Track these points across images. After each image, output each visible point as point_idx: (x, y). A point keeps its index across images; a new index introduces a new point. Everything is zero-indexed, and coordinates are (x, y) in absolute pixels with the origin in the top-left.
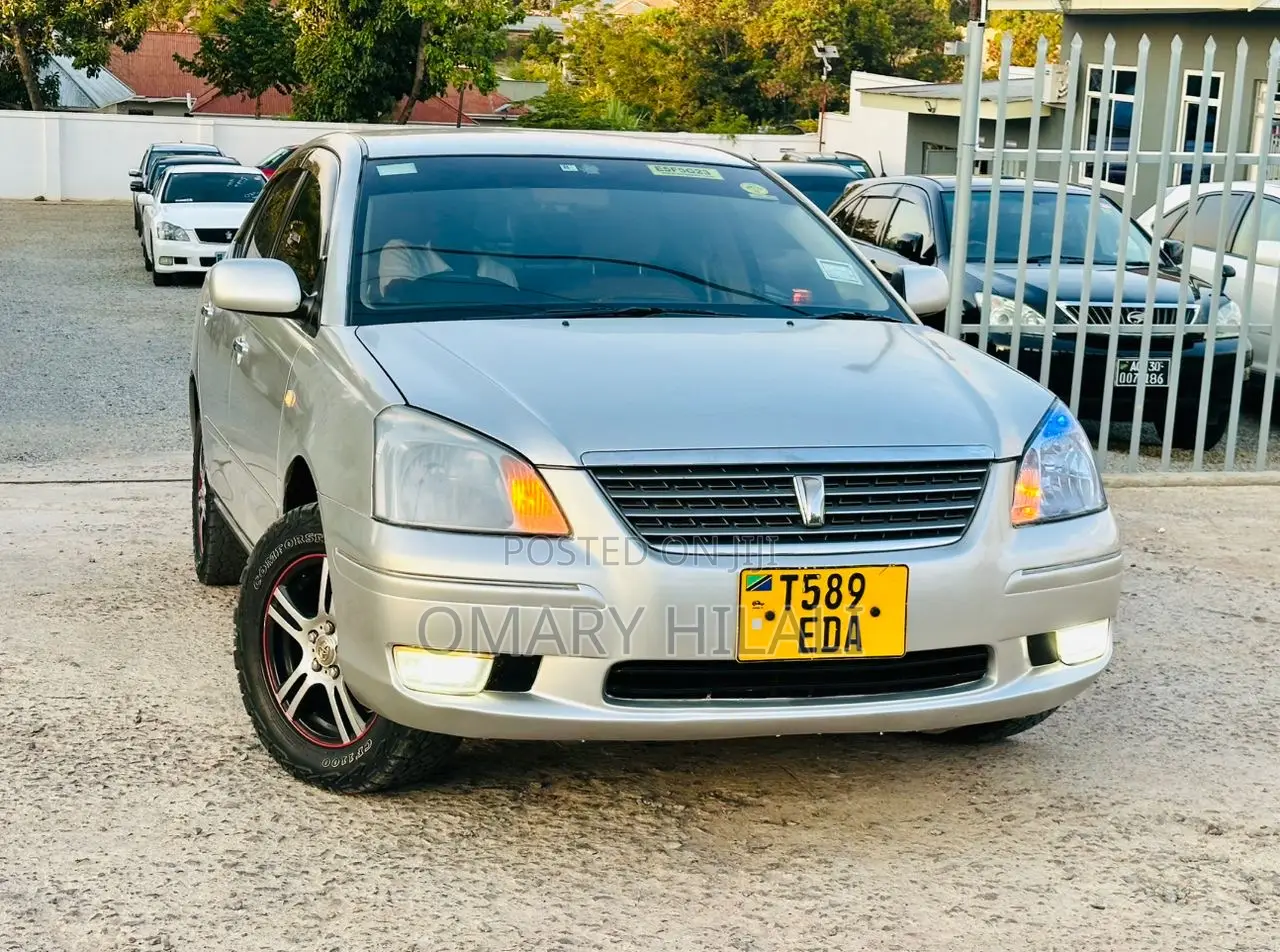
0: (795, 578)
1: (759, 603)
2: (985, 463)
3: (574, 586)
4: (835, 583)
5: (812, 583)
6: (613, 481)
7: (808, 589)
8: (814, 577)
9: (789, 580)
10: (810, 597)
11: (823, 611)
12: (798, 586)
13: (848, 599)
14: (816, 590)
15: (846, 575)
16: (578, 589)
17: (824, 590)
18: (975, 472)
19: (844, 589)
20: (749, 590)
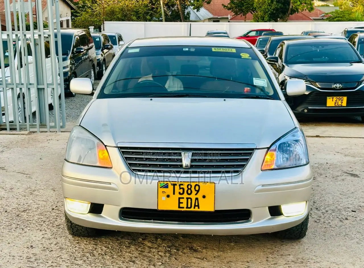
0: (176, 185)
1: (164, 192)
2: (253, 149)
3: (110, 183)
4: (189, 187)
5: (182, 186)
6: (124, 151)
7: (180, 188)
8: (182, 185)
9: (174, 185)
10: (181, 191)
11: (185, 196)
12: (177, 187)
13: (194, 192)
14: (183, 189)
15: (193, 185)
16: (111, 184)
17: (186, 189)
18: (248, 152)
19: (193, 189)
20: (161, 188)
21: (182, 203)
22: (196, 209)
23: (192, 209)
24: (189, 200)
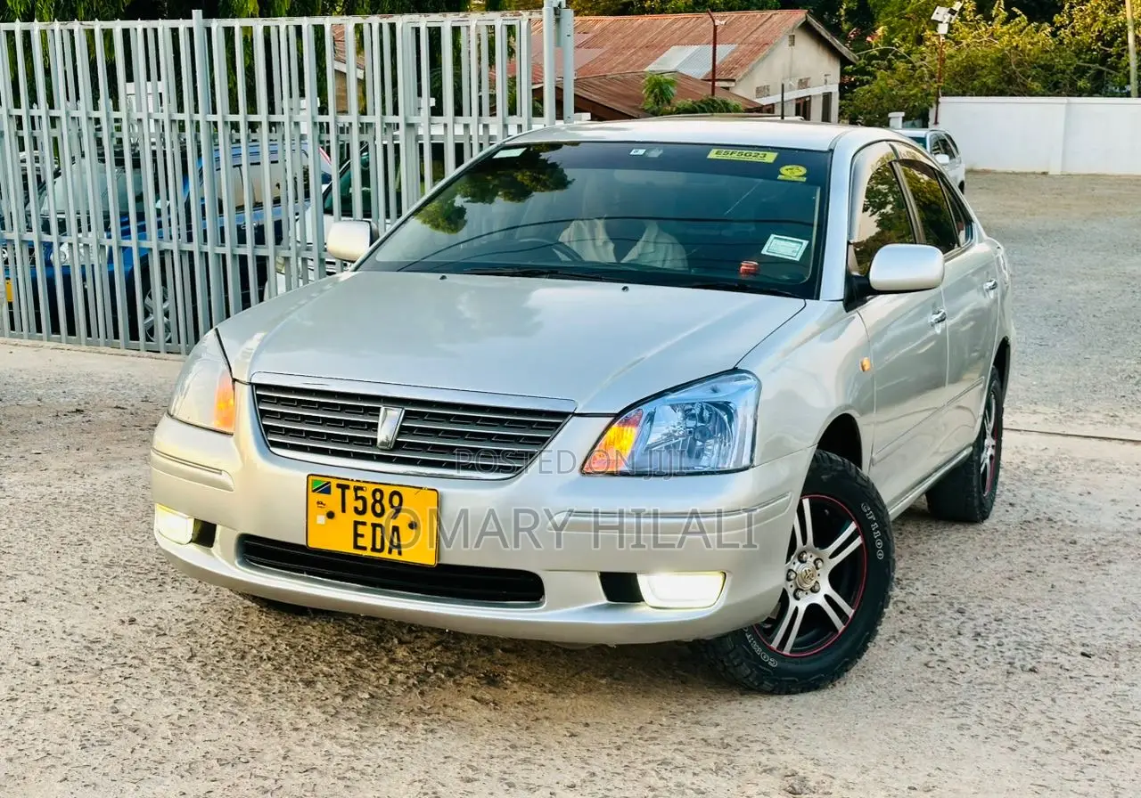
0: (348, 487)
1: (322, 503)
2: (564, 415)
3: (220, 472)
4: (378, 496)
5: (360, 493)
6: (262, 394)
7: (357, 498)
8: (361, 488)
9: (343, 488)
10: (360, 504)
11: (369, 518)
12: (350, 494)
13: (389, 511)
14: (363, 499)
15: (387, 491)
16: (221, 474)
17: (370, 501)
18: (551, 422)
19: (386, 502)
20: (314, 491)
21: (362, 536)
22: (395, 556)
23: (385, 555)
24: (378, 529)
